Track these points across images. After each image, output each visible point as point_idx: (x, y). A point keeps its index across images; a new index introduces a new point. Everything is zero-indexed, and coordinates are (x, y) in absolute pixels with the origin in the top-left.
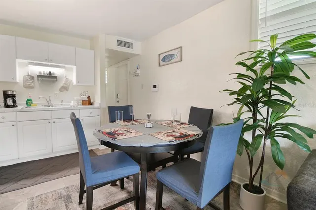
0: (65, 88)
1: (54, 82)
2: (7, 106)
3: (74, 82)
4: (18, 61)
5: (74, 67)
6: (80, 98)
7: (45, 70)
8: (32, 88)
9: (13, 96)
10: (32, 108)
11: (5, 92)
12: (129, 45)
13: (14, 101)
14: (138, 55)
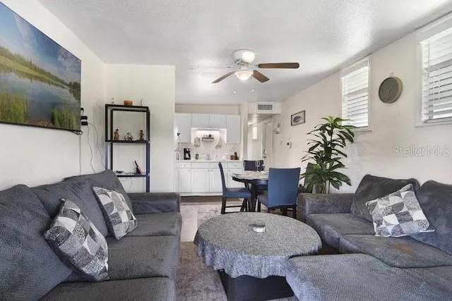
0: (219, 146)
1: (212, 141)
2: (185, 159)
3: (225, 140)
4: (192, 128)
5: (226, 130)
6: (228, 154)
7: (208, 133)
8: (199, 146)
9: (189, 152)
10: (199, 160)
11: (185, 149)
12: (270, 107)
13: (189, 155)
14: (277, 114)
